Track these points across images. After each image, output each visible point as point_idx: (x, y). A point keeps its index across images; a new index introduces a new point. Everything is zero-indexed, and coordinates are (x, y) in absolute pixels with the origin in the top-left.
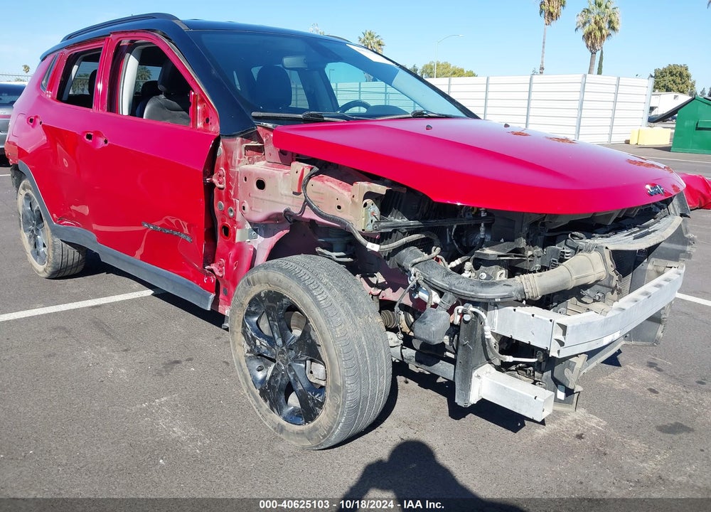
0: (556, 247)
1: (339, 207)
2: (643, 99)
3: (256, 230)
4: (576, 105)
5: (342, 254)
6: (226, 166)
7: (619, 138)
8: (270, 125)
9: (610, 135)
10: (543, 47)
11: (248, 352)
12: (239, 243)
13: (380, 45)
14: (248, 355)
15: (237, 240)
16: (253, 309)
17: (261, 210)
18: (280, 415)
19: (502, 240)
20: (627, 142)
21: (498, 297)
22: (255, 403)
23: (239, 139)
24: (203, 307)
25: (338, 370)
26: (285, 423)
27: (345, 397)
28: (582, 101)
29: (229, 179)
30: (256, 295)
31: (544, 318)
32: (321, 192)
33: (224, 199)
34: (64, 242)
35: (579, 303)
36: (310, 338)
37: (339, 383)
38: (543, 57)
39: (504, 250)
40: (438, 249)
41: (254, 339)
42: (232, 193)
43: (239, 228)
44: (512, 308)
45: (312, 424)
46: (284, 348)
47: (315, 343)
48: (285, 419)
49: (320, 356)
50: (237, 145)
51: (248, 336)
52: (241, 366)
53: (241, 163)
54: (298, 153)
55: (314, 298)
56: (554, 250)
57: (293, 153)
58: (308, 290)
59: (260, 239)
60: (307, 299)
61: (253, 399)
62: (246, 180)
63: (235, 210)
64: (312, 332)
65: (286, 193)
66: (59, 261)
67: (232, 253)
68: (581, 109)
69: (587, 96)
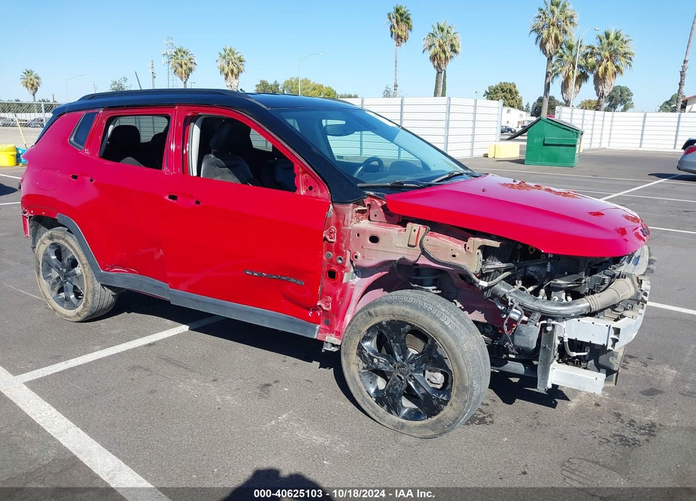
0: (598, 275)
1: (454, 256)
2: (495, 118)
3: (355, 272)
4: (443, 124)
5: (434, 287)
6: (338, 225)
7: (478, 153)
8: (372, 193)
9: (472, 150)
10: (396, 66)
11: (364, 368)
12: (346, 283)
13: (240, 61)
14: (363, 371)
15: (344, 281)
16: (369, 335)
17: (374, 258)
18: (398, 414)
19: (566, 273)
20: (486, 156)
21: (573, 313)
22: (371, 408)
23: (351, 205)
24: (309, 336)
25: (466, 374)
26: (404, 421)
27: (472, 394)
28: (448, 121)
29: (339, 235)
30: (376, 324)
31: (602, 324)
32: (437, 245)
33: (334, 250)
34: (107, 286)
35: (613, 312)
36: (437, 353)
37: (467, 384)
38: (396, 75)
39: (570, 280)
40: (520, 282)
41: (372, 358)
42: (343, 246)
43: (347, 272)
44: (577, 319)
45: (434, 418)
46: (404, 363)
47: (442, 356)
48: (404, 418)
49: (447, 366)
50: (350, 210)
51: (364, 356)
52: (356, 381)
53: (352, 224)
54: (404, 214)
55: (443, 324)
56: (597, 278)
57: (399, 215)
58: (436, 318)
59: (357, 279)
60: (436, 325)
61: (368, 405)
62: (358, 235)
63: (345, 259)
64: (438, 350)
65: (401, 245)
66: (96, 305)
67: (339, 291)
68: (448, 128)
69: (452, 117)
